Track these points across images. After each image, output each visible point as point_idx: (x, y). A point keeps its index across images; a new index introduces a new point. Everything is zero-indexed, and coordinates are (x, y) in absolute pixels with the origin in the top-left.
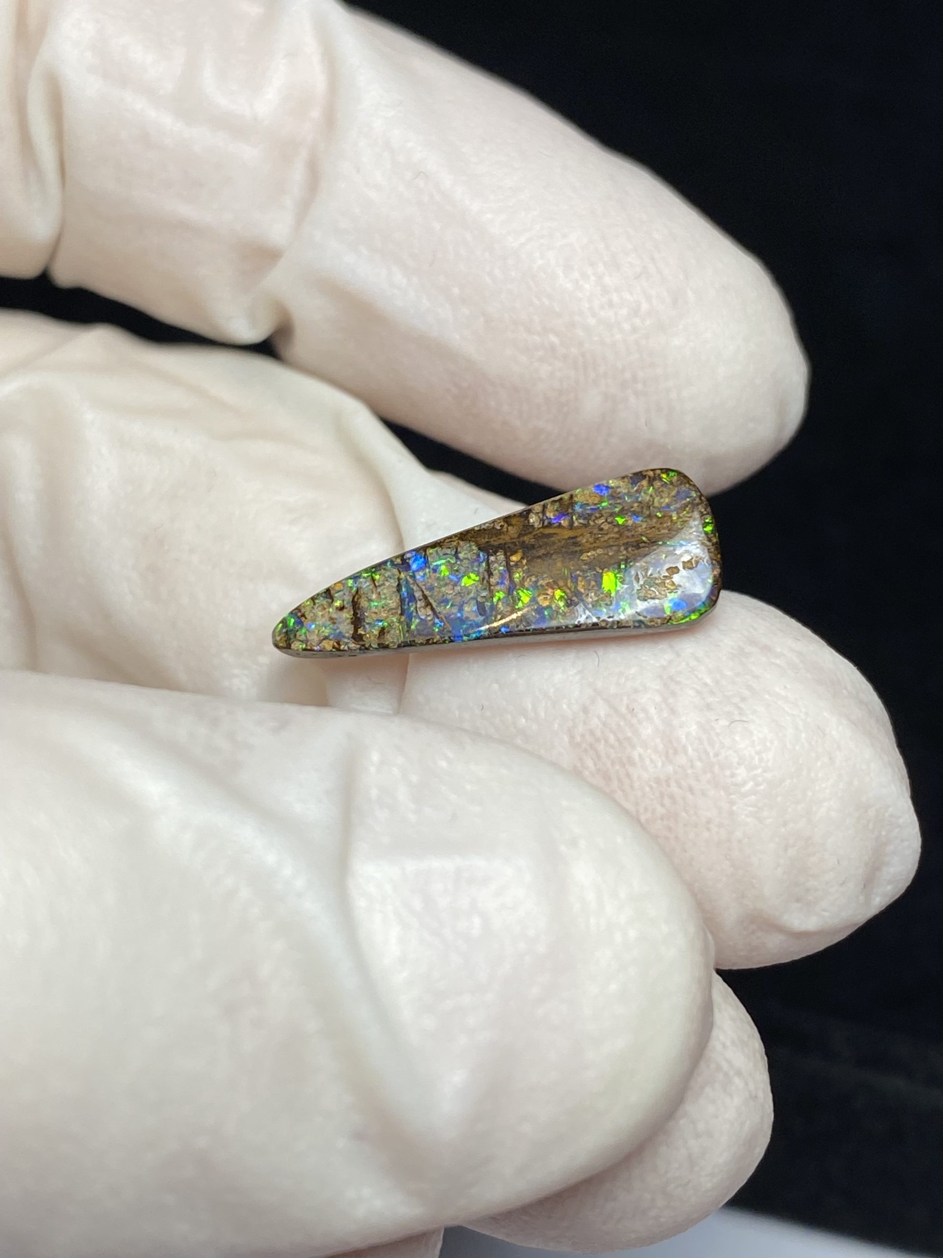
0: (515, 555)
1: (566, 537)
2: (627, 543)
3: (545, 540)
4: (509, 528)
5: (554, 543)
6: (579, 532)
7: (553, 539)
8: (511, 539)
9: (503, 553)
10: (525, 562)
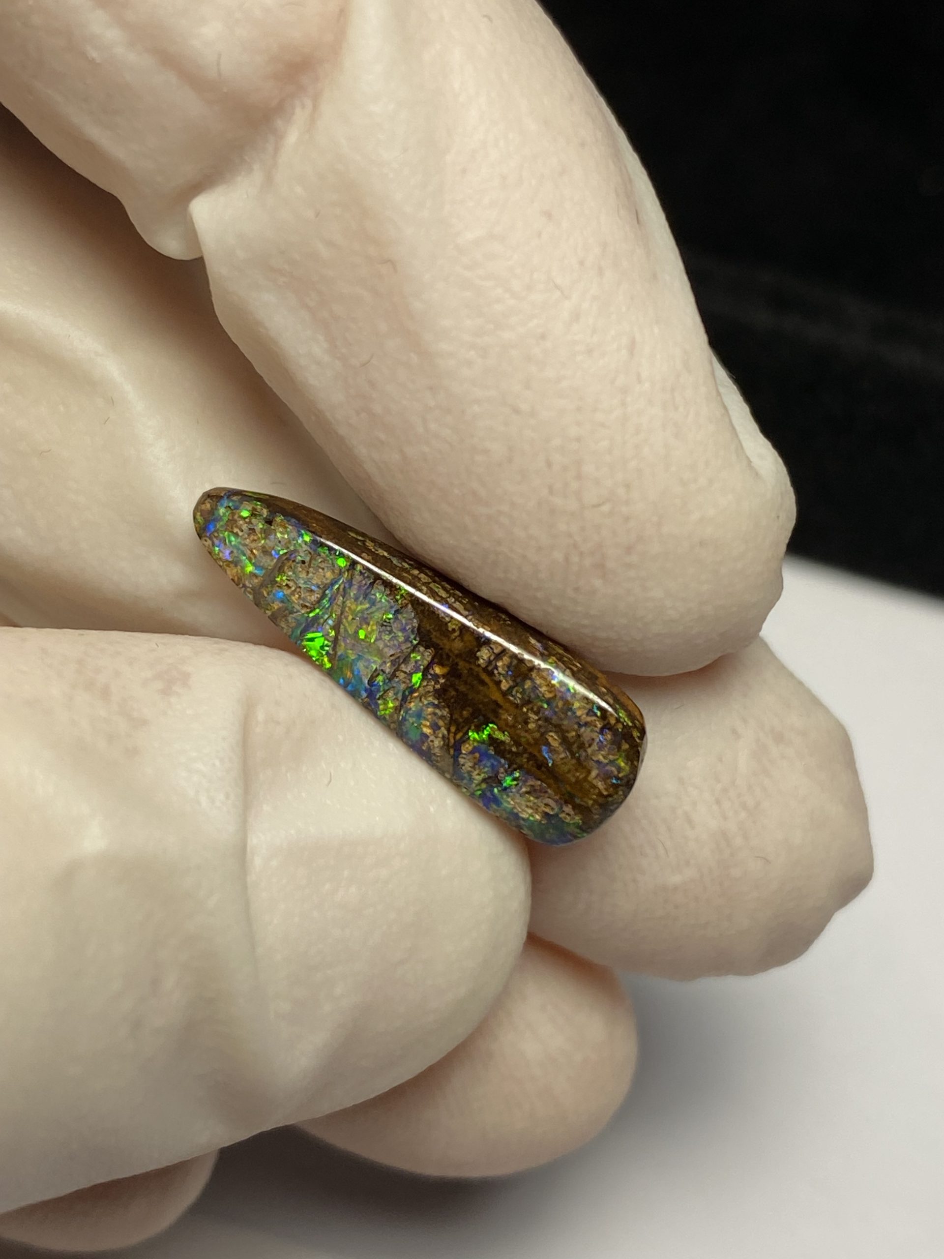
0: (440, 667)
1: (493, 698)
2: (535, 756)
3: (475, 682)
4: (458, 638)
5: (478, 692)
6: (507, 705)
7: (481, 688)
8: (450, 650)
9: (433, 654)
10: (442, 681)
